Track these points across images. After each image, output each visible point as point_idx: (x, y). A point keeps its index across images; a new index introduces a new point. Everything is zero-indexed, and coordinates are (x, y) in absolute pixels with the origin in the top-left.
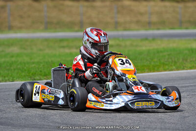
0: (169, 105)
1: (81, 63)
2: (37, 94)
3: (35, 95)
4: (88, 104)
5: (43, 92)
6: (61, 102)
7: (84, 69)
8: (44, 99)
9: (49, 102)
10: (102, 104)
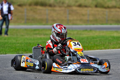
0: (102, 71)
1: (51, 44)
2: (23, 62)
3: (22, 63)
4: (53, 69)
5: (27, 61)
6: (37, 67)
7: (52, 48)
8: (27, 65)
9: (30, 67)
10: (61, 69)
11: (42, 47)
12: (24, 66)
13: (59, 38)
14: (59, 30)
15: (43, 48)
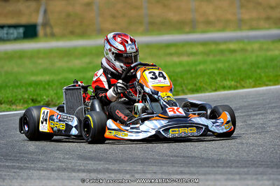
0: (217, 131)
1: (103, 79)
2: (45, 122)
3: (42, 123)
4: (107, 134)
5: (51, 119)
6: (74, 132)
7: (107, 87)
8: (52, 128)
9: (59, 132)
10: (126, 133)
11: (83, 87)
12: (47, 131)
13: (122, 65)
14: (121, 47)
15: (85, 88)
